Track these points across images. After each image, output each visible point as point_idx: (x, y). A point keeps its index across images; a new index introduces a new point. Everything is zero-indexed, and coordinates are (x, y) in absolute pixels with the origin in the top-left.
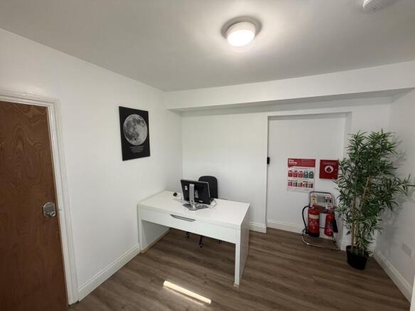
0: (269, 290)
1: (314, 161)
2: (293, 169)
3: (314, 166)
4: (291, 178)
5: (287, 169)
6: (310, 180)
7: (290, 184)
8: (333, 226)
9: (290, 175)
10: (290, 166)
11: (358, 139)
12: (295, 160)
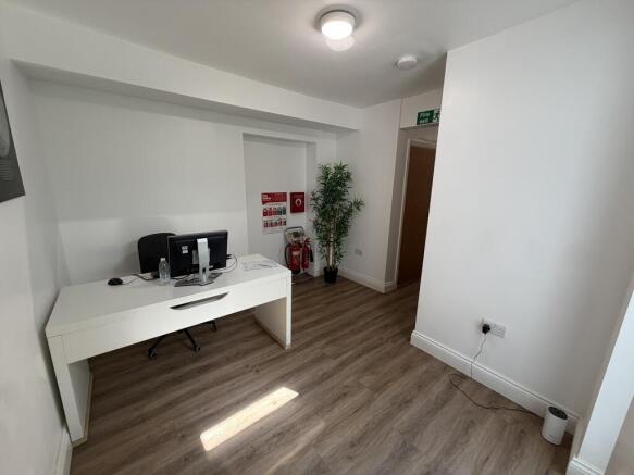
0: (309, 330)
1: (285, 194)
2: (267, 206)
3: (285, 201)
4: (266, 218)
5: (261, 208)
6: (283, 217)
7: (266, 225)
8: (309, 255)
9: (265, 214)
10: (264, 202)
11: (326, 170)
12: (269, 195)
